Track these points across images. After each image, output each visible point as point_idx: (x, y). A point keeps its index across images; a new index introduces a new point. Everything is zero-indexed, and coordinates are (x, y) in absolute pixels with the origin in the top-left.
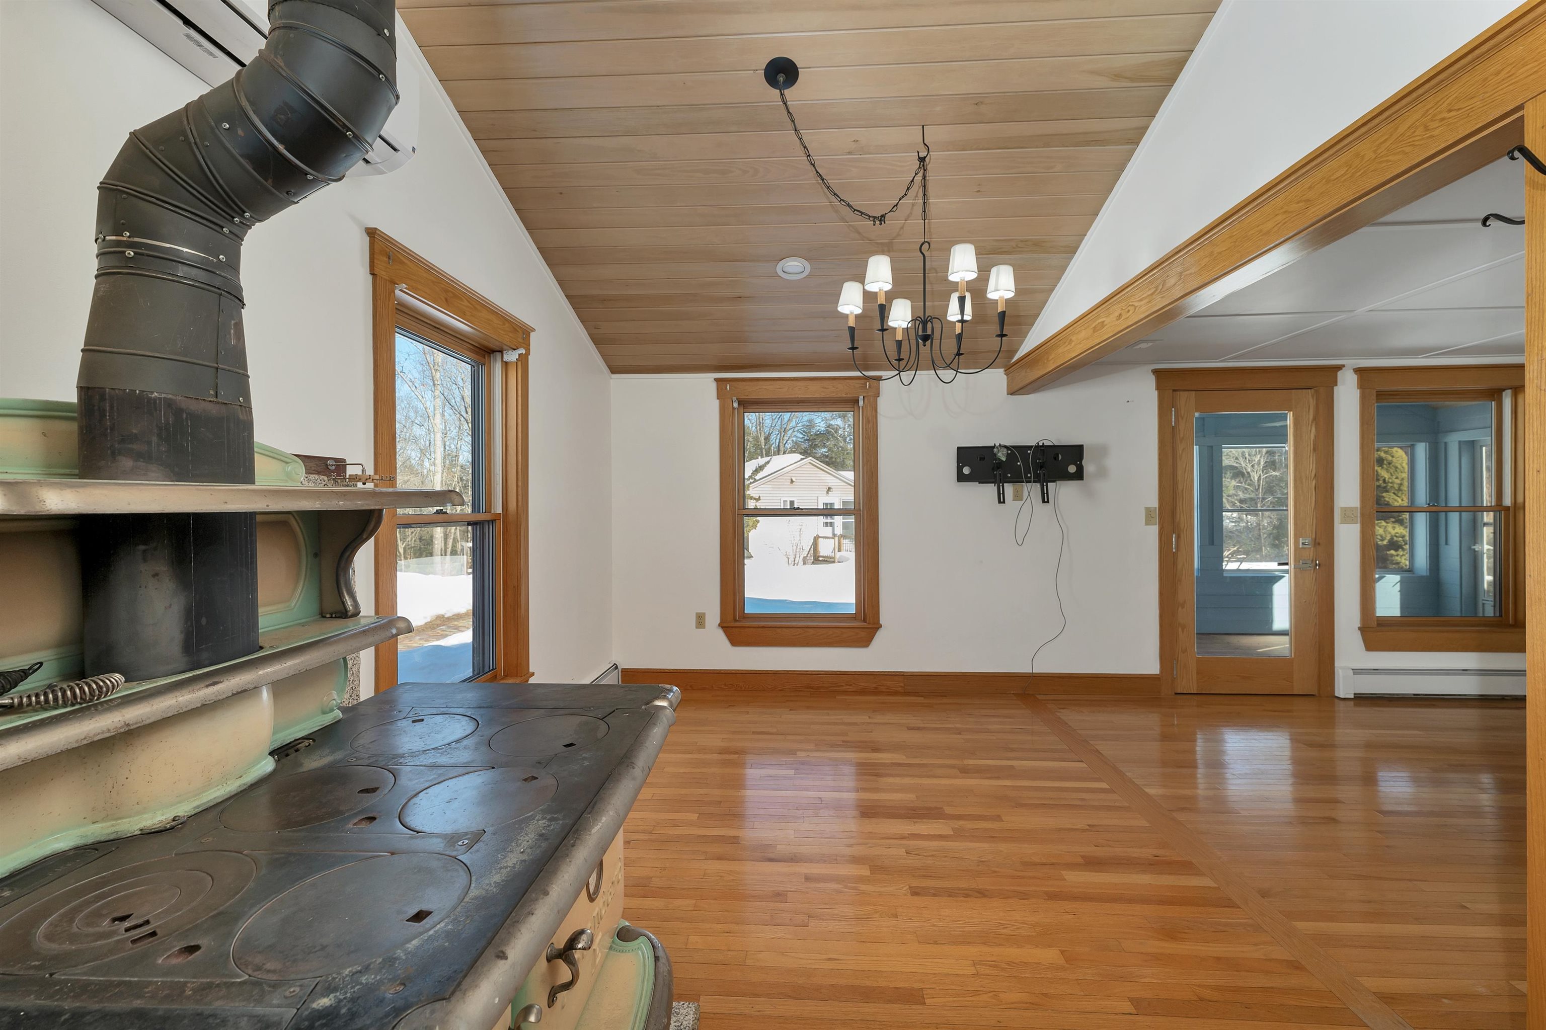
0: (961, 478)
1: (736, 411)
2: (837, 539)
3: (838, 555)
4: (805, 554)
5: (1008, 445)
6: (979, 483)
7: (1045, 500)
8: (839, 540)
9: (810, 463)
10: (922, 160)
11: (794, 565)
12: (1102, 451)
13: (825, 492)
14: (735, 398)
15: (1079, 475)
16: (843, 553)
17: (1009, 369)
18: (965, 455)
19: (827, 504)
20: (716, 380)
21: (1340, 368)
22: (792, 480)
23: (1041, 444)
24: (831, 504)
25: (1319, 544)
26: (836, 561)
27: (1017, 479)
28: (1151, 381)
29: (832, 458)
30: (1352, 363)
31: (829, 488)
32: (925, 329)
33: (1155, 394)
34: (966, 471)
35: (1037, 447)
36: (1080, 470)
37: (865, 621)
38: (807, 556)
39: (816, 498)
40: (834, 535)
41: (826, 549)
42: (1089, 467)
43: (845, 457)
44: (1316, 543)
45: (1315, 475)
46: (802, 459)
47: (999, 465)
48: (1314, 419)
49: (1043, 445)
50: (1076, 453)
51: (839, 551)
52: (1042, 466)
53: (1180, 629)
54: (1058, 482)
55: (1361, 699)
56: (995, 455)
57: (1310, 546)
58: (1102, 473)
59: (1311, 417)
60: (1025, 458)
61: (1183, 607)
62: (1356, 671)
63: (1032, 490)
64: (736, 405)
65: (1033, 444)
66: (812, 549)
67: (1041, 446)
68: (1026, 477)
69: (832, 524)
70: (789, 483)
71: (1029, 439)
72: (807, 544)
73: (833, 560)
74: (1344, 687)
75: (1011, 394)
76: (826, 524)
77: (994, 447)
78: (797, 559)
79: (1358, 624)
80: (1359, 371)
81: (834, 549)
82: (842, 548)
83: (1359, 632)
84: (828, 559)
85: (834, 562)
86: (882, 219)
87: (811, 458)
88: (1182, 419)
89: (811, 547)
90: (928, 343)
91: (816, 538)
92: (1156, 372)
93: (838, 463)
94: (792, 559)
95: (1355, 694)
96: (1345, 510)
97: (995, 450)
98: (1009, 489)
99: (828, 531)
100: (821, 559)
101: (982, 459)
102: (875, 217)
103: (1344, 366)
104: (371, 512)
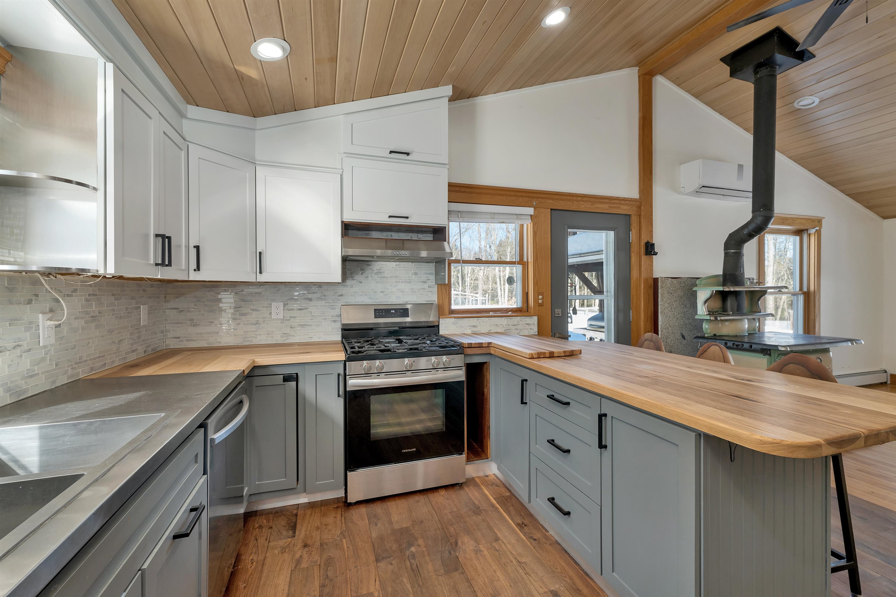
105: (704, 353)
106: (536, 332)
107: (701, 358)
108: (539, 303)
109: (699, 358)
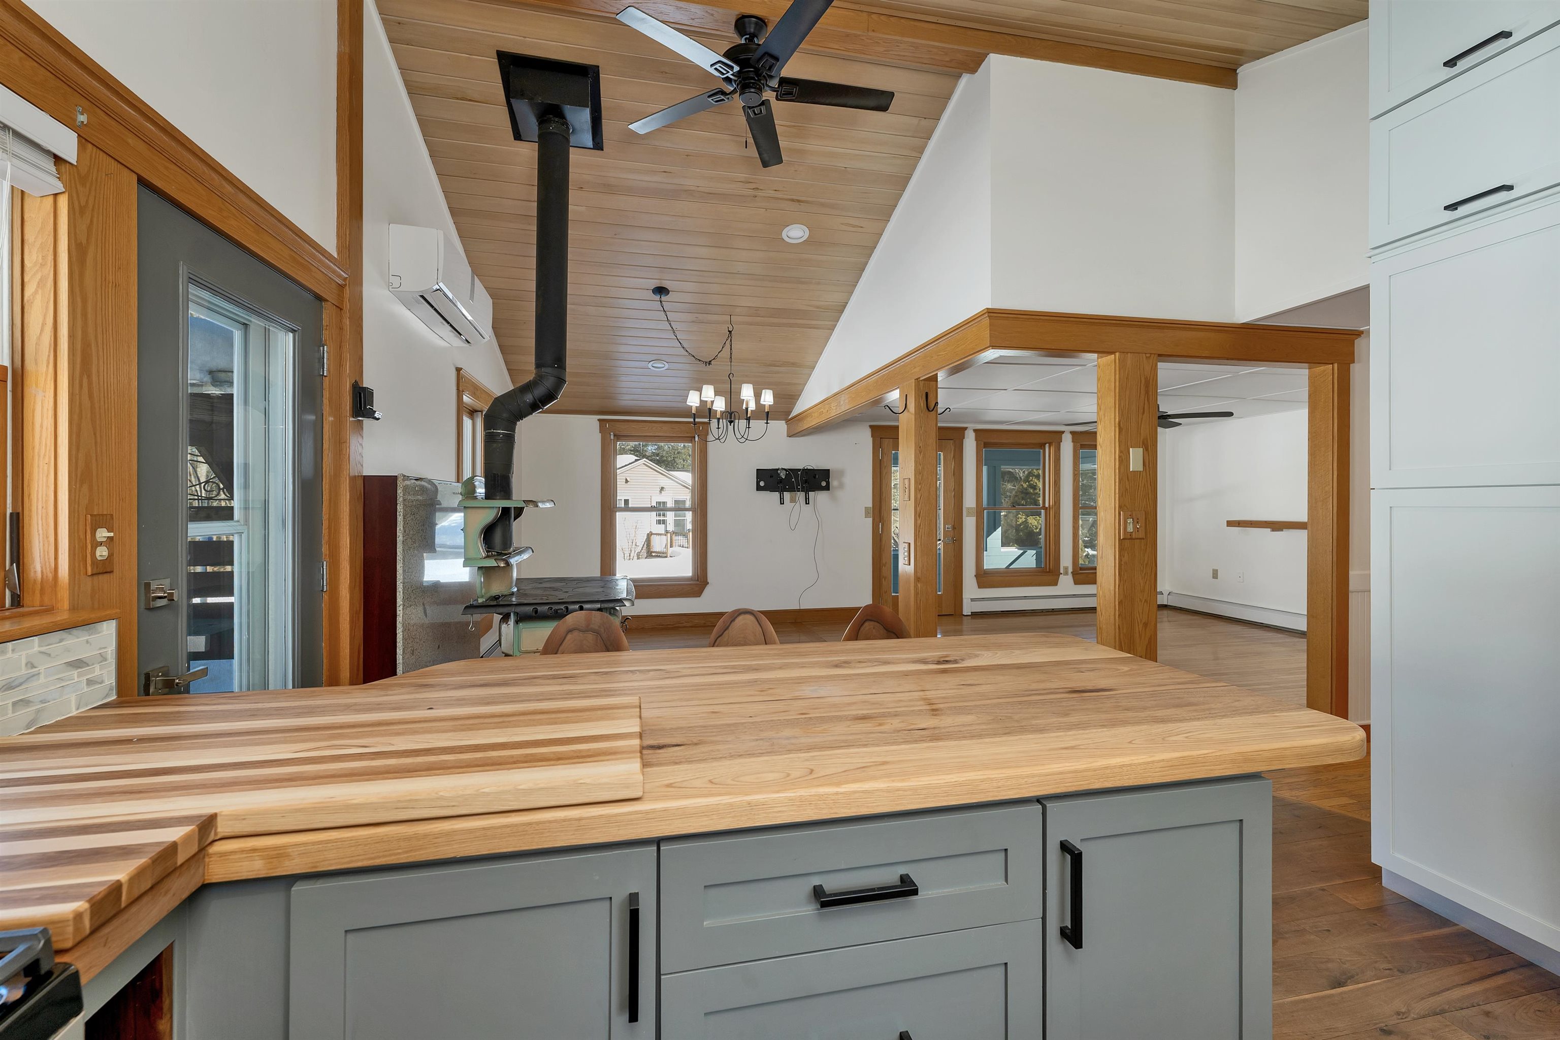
0: (759, 488)
1: (612, 441)
2: (669, 535)
3: (670, 550)
4: (639, 549)
5: (786, 468)
6: (770, 491)
7: (807, 503)
8: (671, 537)
9: (644, 464)
10: (730, 332)
11: (630, 559)
12: (841, 473)
13: (658, 492)
14: (612, 433)
15: (827, 488)
16: (676, 549)
17: (788, 421)
18: (762, 474)
19: (660, 503)
20: (599, 420)
21: (966, 428)
22: (626, 479)
23: (806, 468)
24: (664, 503)
25: (955, 528)
26: (669, 556)
27: (792, 489)
28: (868, 432)
29: (662, 456)
30: (971, 426)
31: (662, 488)
32: (731, 418)
33: (870, 440)
34: (762, 484)
35: (804, 470)
36: (828, 483)
37: (698, 580)
38: (641, 551)
39: (650, 497)
40: (667, 532)
41: (658, 544)
42: (834, 483)
43: (676, 456)
44: (954, 528)
45: (954, 489)
46: (636, 460)
47: (781, 481)
48: (954, 457)
49: (807, 469)
50: (825, 474)
51: (671, 547)
52: (806, 482)
53: (883, 579)
54: (816, 492)
55: (975, 615)
56: (779, 474)
57: (951, 530)
58: (841, 486)
59: (952, 456)
60: (796, 477)
61: (885, 566)
62: (972, 600)
63: (801, 495)
64: (612, 437)
65: (802, 468)
66: (645, 546)
67: (806, 470)
68: (797, 488)
69: (664, 522)
70: (624, 483)
71: (800, 465)
72: (641, 540)
73: (665, 555)
74: (967, 611)
75: (790, 437)
76: (659, 522)
77: (778, 469)
78: (632, 555)
79: (974, 573)
80: (975, 431)
81: (666, 545)
82: (674, 544)
83: (975, 578)
84: (661, 555)
85: (666, 557)
86: (710, 363)
87: (645, 459)
88: (885, 454)
89: (645, 543)
90: (732, 424)
91: (650, 535)
92: (871, 427)
93: (669, 462)
94: (627, 555)
95: (972, 613)
96: (968, 509)
97: (779, 471)
98: (787, 495)
99: (661, 529)
100: (653, 554)
101: (771, 477)
102: (706, 362)
103: (967, 428)
104: (522, 508)
105: (723, 633)
106: (111, 689)
107: (717, 646)
108: (95, 562)
109: (713, 646)
